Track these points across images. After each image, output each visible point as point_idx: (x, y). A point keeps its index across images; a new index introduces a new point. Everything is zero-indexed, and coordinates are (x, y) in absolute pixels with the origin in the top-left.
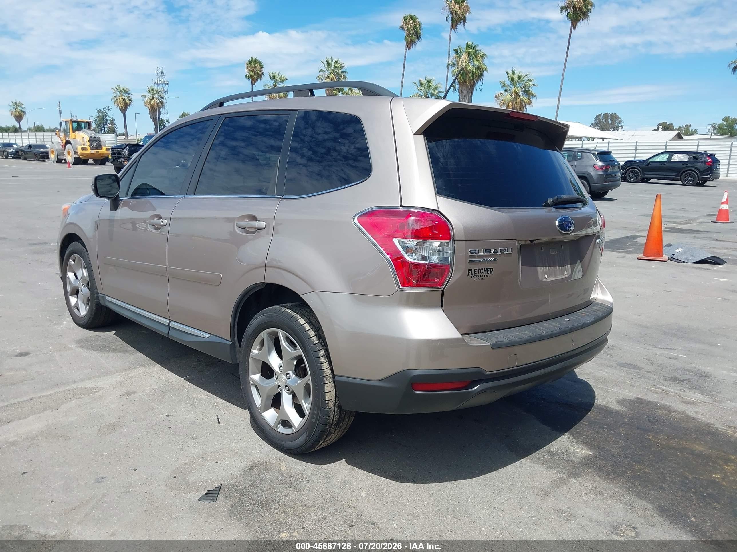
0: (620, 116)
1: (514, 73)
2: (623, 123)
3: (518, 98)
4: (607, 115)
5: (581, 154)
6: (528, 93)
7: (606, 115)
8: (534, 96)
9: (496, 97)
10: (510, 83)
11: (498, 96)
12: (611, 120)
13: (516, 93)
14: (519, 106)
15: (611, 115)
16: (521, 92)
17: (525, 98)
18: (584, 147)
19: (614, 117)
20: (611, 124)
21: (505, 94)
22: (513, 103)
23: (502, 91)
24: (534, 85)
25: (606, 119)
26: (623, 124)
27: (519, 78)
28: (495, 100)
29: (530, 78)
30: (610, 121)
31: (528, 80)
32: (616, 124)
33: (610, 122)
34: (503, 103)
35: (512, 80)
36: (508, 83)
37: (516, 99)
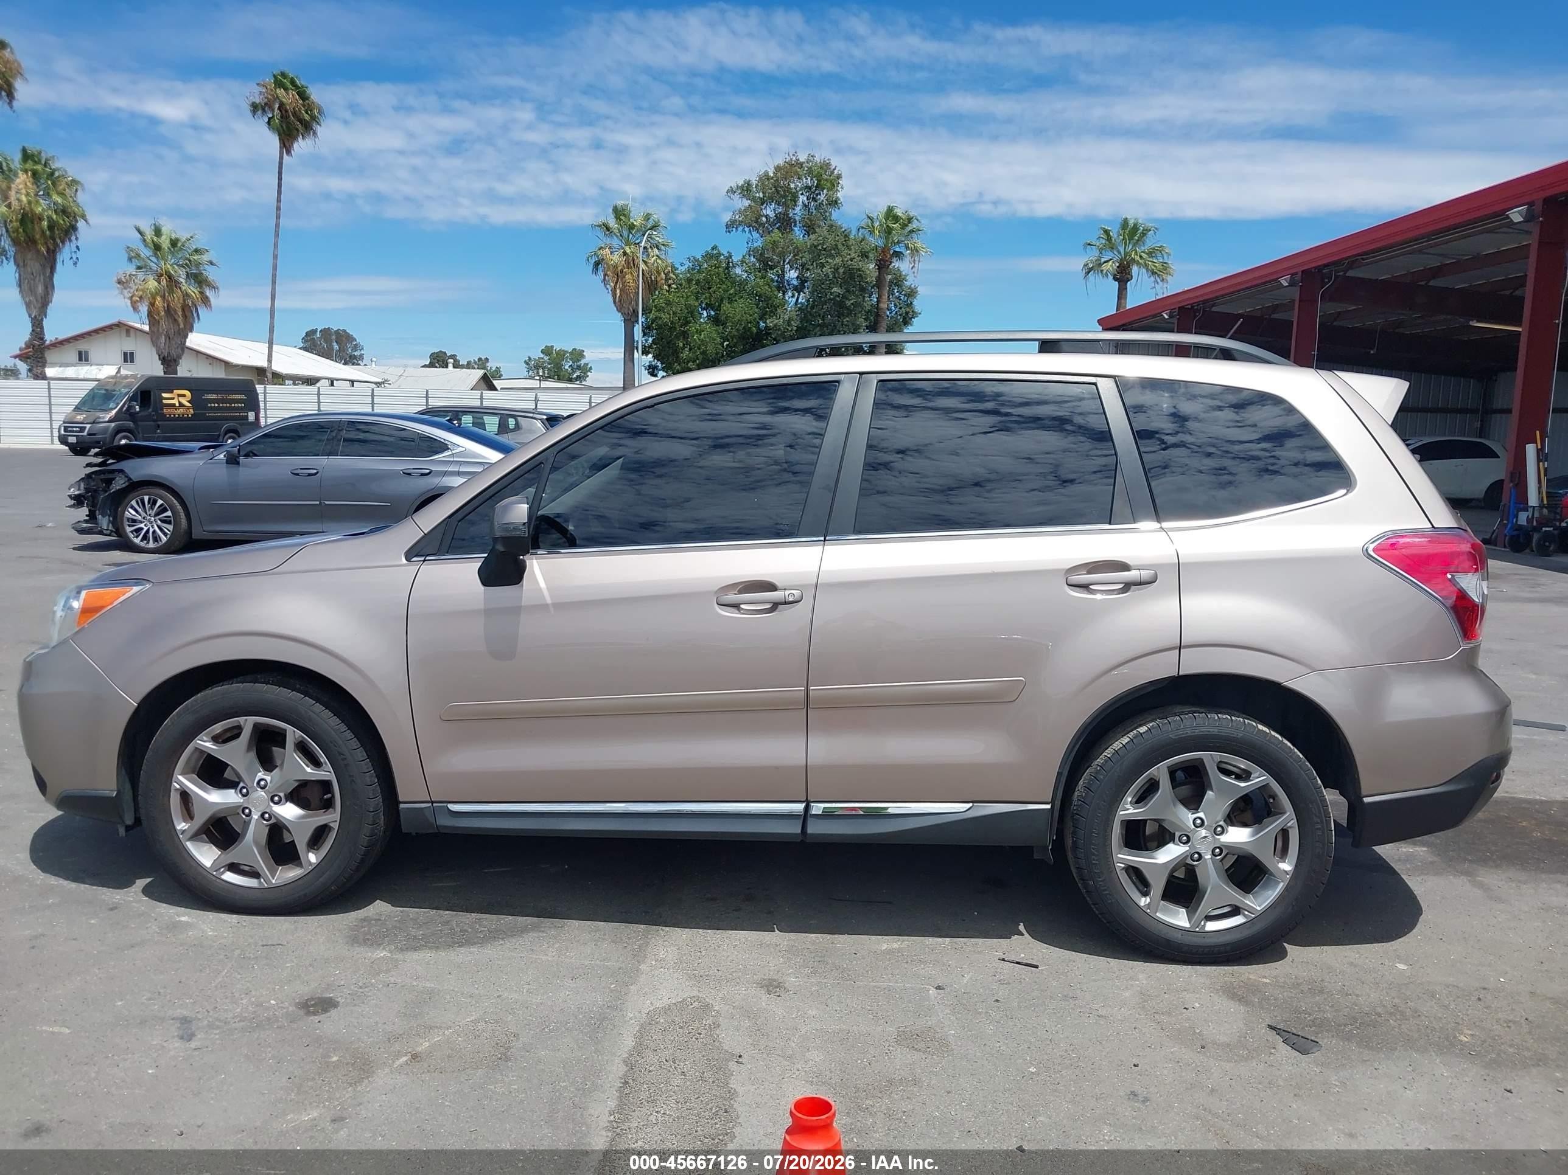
0: (354, 336)
1: (158, 232)
2: (362, 349)
3: (175, 288)
4: (329, 332)
5: (517, 421)
6: (199, 279)
7: (326, 332)
8: (214, 287)
9: (120, 282)
10: (151, 254)
11: (124, 280)
12: (336, 342)
13: (170, 277)
14: (179, 305)
15: (337, 332)
16: (181, 276)
17: (193, 290)
18: (486, 403)
19: (343, 336)
20: (339, 350)
21: (141, 275)
22: (163, 297)
23: (131, 269)
24: (212, 263)
25: (328, 341)
26: (362, 352)
27: (174, 243)
28: (118, 288)
29: (200, 246)
30: (335, 344)
31: (197, 251)
32: (348, 350)
33: (336, 347)
34: (141, 297)
35: (157, 247)
36: (146, 253)
37: (173, 290)
